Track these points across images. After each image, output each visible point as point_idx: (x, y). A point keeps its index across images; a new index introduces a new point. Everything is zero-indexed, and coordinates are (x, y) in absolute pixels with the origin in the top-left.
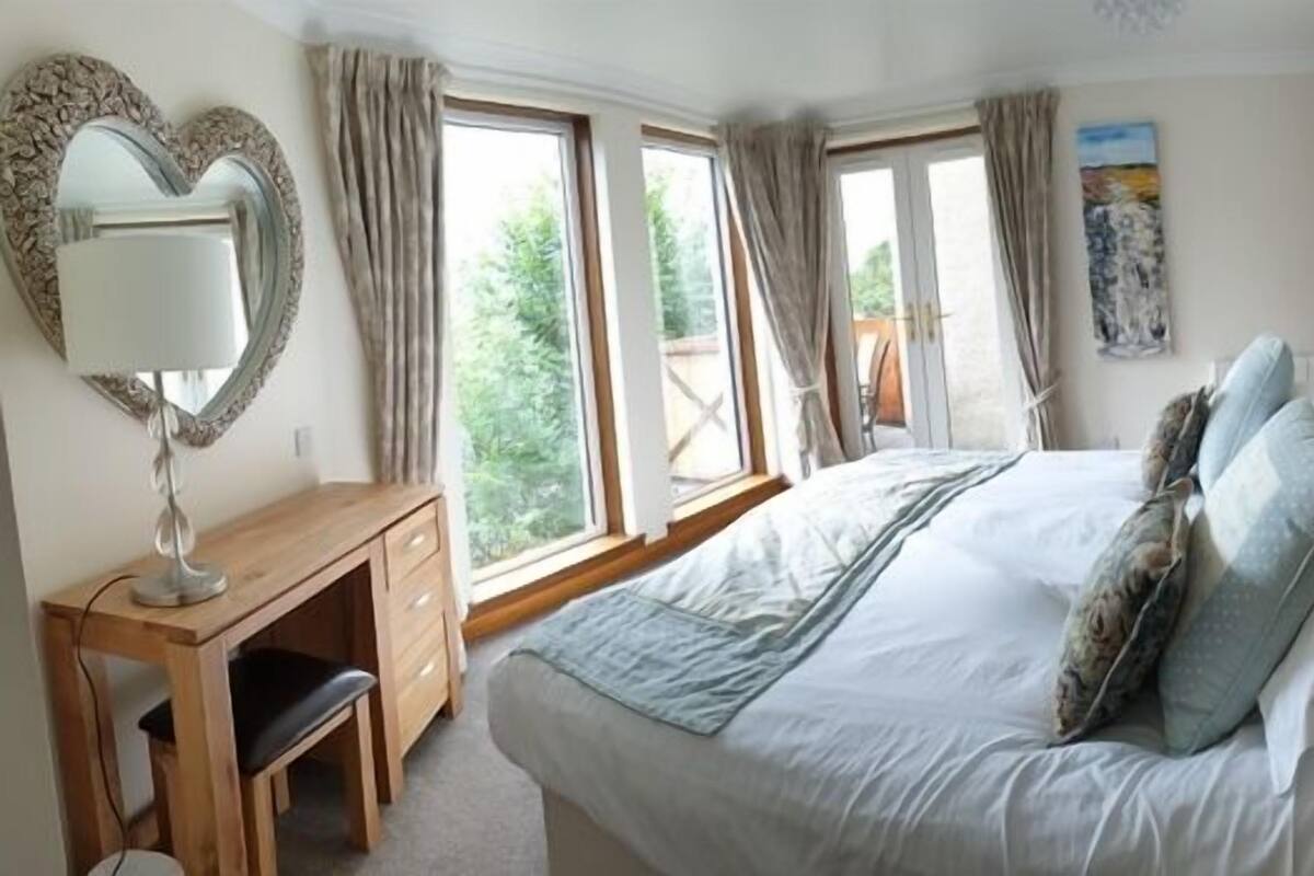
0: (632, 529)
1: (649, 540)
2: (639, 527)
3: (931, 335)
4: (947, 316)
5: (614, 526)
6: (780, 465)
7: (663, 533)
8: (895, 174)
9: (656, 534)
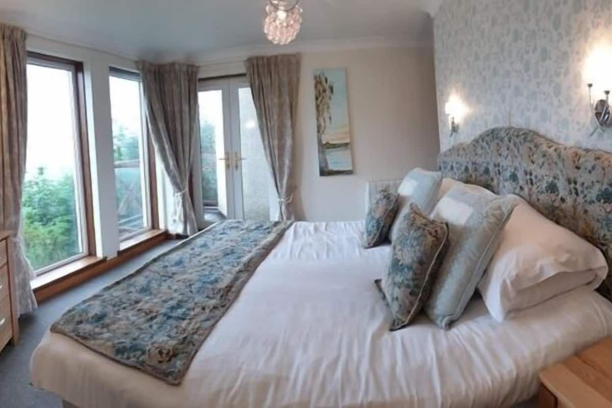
0: (100, 254)
1: (108, 259)
2: (103, 254)
3: (237, 167)
4: (244, 159)
5: (91, 252)
6: (166, 226)
7: (116, 255)
8: (223, 93)
9: (112, 255)
